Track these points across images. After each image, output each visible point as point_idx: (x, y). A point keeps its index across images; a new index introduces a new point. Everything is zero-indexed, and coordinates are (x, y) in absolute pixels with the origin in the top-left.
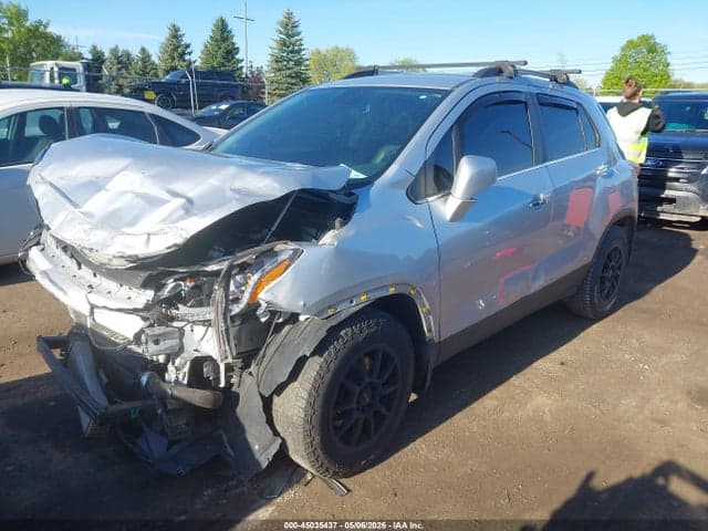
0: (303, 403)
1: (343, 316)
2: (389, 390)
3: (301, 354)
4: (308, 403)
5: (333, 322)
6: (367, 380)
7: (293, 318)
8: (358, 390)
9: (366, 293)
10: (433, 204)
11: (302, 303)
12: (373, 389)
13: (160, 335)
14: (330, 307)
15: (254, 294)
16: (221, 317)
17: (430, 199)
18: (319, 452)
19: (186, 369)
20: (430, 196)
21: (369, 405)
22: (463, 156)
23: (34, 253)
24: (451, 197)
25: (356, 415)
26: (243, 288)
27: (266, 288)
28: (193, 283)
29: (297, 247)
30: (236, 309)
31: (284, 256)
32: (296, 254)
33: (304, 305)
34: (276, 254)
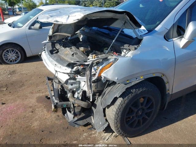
0: (114, 113)
1: (133, 84)
2: (149, 111)
3: (115, 96)
4: (116, 113)
5: (128, 86)
6: (140, 107)
7: (114, 83)
8: (136, 110)
9: (143, 76)
10: (175, 41)
11: (117, 78)
12: (143, 110)
13: (73, 83)
14: (128, 80)
15: (100, 73)
16: (88, 81)
17: (174, 39)
18: (120, 129)
19: (81, 94)
20: (174, 38)
21: (141, 115)
22: (190, 21)
23: (43, 53)
24: (183, 38)
25: (135, 118)
26: (97, 71)
27: (104, 72)
28: (83, 67)
29: (116, 57)
30: (94, 78)
31: (111, 60)
32: (116, 60)
33: (117, 79)
34: (108, 60)
